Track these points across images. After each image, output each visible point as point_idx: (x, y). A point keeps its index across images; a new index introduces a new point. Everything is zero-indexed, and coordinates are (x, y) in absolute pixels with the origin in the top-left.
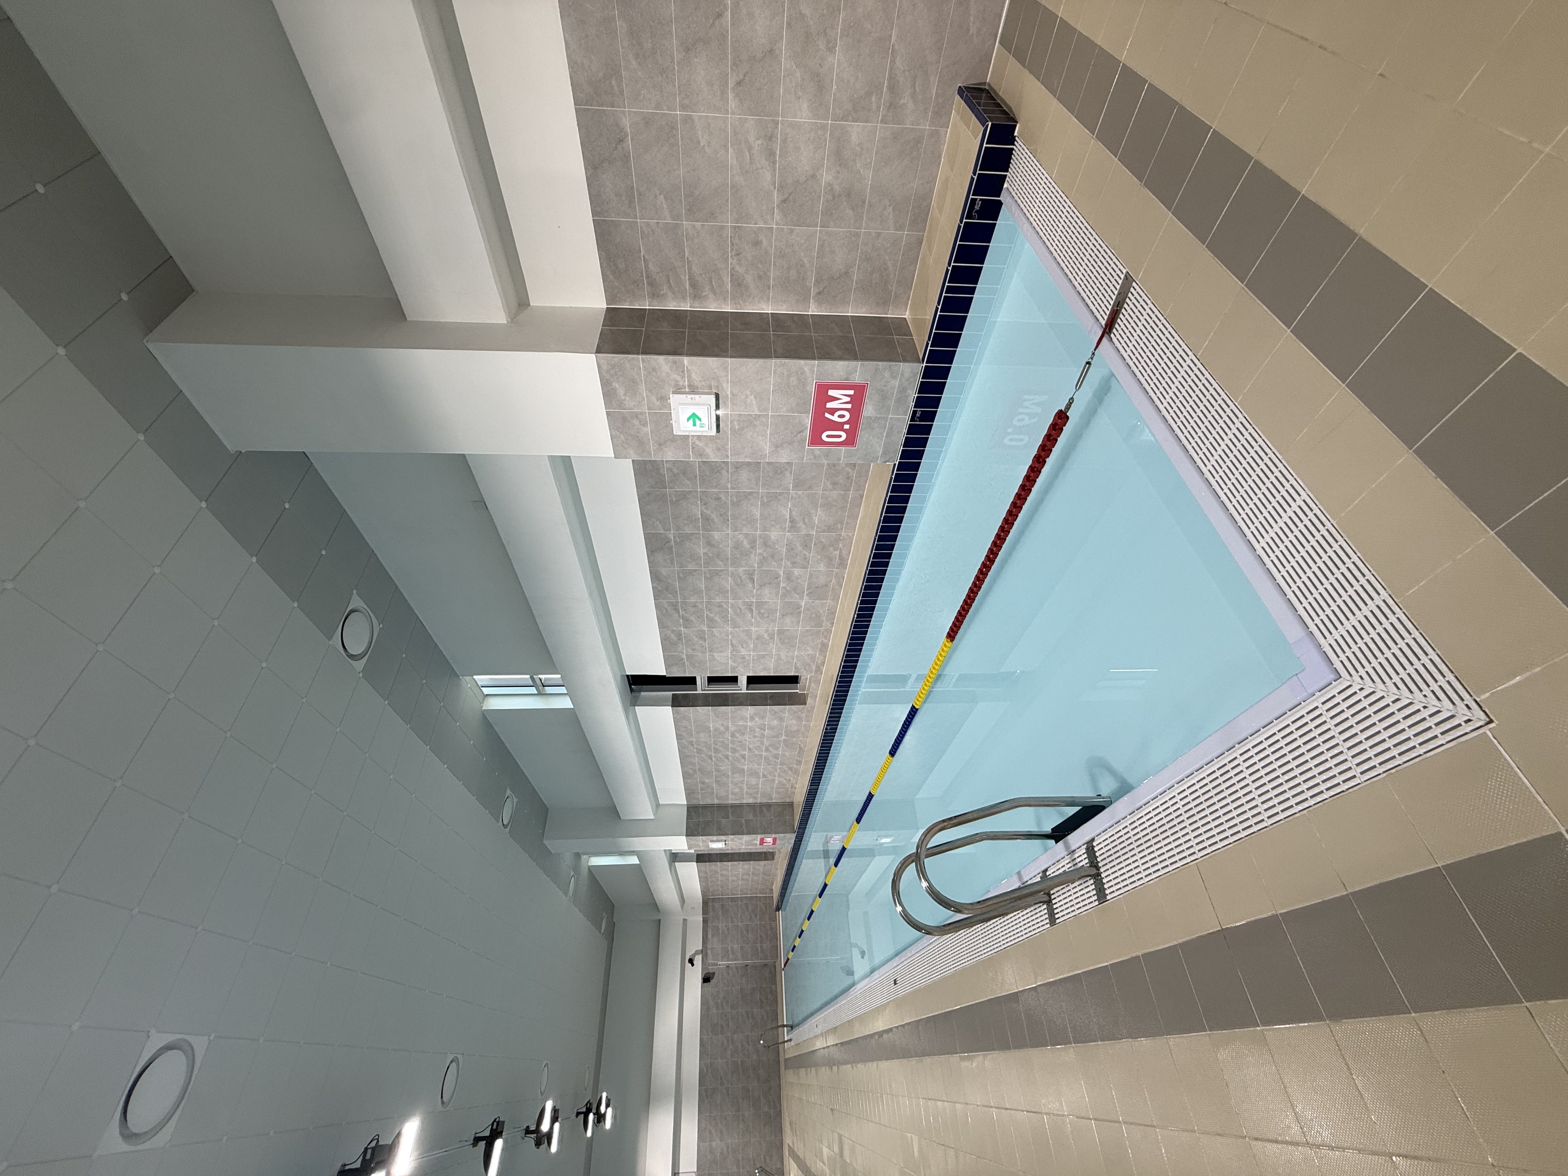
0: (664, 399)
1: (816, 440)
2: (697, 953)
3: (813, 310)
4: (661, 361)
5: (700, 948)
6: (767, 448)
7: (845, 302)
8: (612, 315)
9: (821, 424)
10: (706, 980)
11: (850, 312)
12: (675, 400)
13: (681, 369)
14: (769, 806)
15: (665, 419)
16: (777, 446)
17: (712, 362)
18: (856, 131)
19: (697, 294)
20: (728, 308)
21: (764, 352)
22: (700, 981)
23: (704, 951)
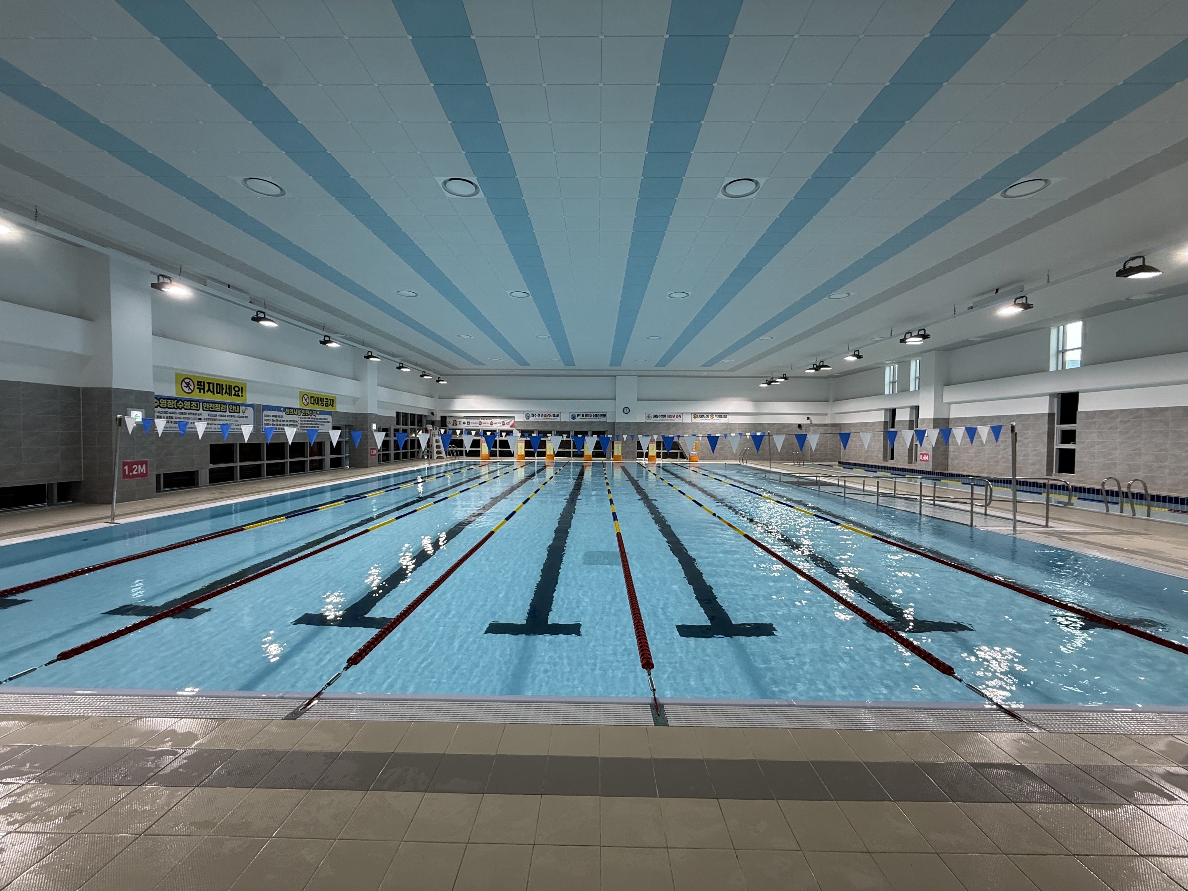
2: (811, 421)
5: (813, 423)
10: (800, 426)
14: (947, 458)
22: (800, 423)
23: (811, 425)
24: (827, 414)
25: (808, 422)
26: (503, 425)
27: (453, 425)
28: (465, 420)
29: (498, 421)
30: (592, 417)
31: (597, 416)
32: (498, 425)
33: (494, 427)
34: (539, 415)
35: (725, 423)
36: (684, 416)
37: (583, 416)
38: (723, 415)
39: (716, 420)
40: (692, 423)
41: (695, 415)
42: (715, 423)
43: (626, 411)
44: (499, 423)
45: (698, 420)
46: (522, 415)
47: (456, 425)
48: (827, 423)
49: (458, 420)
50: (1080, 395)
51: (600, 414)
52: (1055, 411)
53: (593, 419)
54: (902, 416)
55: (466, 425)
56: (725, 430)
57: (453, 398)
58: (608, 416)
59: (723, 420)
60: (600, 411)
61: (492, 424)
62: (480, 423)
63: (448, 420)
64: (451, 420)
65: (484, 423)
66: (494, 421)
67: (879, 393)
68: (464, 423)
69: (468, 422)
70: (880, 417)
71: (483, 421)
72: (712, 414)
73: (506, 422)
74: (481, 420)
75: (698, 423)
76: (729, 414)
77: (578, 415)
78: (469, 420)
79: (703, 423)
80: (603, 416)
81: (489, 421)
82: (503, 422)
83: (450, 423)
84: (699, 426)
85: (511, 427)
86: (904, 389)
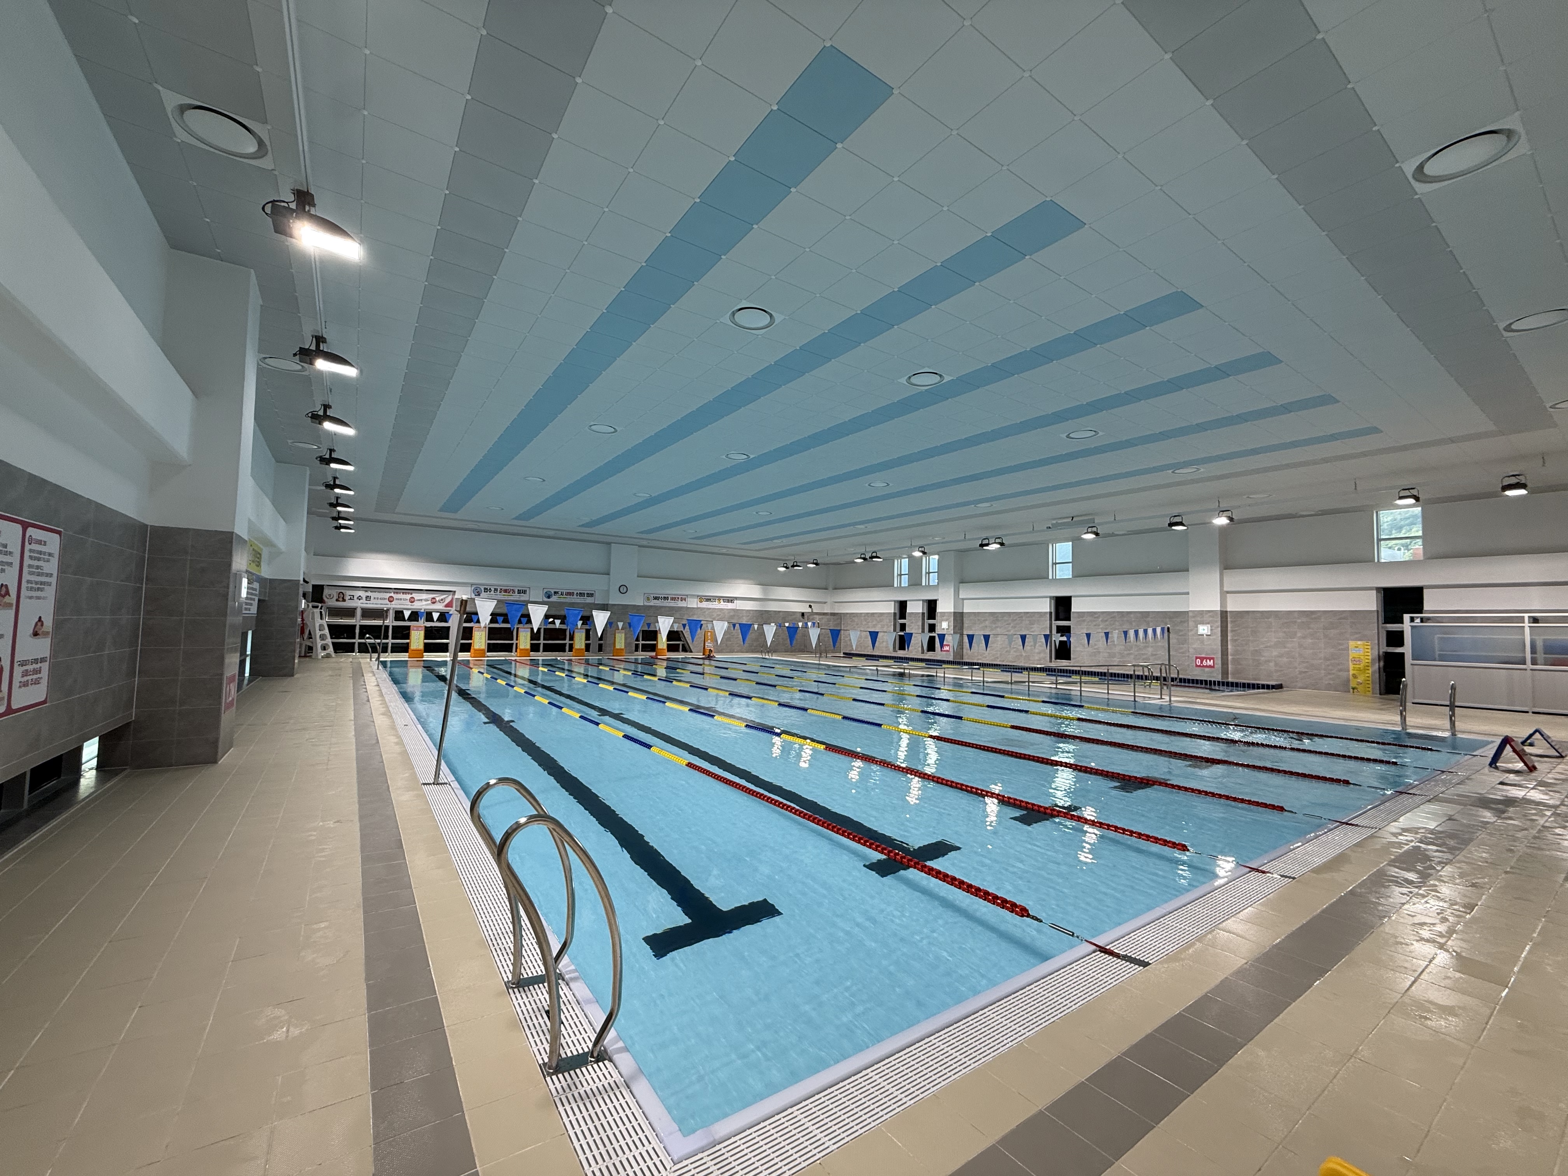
0: (1208, 623)
1: (1197, 658)
2: (813, 609)
3: (1230, 657)
4: (1219, 623)
5: (814, 611)
6: (1194, 646)
7: (1232, 664)
8: (1226, 612)
9: (1202, 659)
10: (803, 614)
11: (1230, 666)
12: (1209, 626)
13: (1218, 627)
15: (1203, 623)
16: (1195, 649)
17: (1219, 634)
18: (1272, 664)
19: (1232, 631)
20: (1229, 638)
21: (1222, 646)
22: (803, 611)
23: (812, 613)
24: (825, 603)
25: (810, 610)
26: (433, 603)
27: (337, 600)
28: (363, 594)
29: (424, 596)
30: (575, 596)
31: (581, 594)
32: (424, 603)
33: (417, 606)
34: (496, 590)
35: (733, 609)
36: (689, 599)
37: (562, 594)
38: (730, 600)
39: (723, 605)
40: (698, 608)
41: (702, 598)
42: (722, 609)
43: (623, 590)
44: (426, 600)
45: (705, 605)
46: (469, 589)
47: (344, 600)
48: (825, 611)
49: (348, 593)
50: (1073, 599)
51: (586, 592)
52: (1053, 611)
53: (576, 599)
54: (915, 608)
55: (364, 601)
56: (732, 617)
57: (344, 556)
58: (597, 595)
59: (730, 606)
60: (587, 589)
61: (412, 601)
62: (391, 599)
63: (326, 592)
64: (334, 592)
65: (397, 599)
66: (416, 596)
67: (888, 584)
68: (360, 598)
69: (367, 597)
70: (890, 609)
71: (395, 596)
72: (719, 598)
73: (437, 599)
74: (392, 594)
75: (704, 608)
76: (736, 598)
77: (555, 593)
78: (369, 594)
79: (710, 609)
80: (590, 595)
81: (408, 596)
82: (434, 598)
83: (330, 597)
84: (705, 612)
85: (447, 606)
86: (915, 582)
